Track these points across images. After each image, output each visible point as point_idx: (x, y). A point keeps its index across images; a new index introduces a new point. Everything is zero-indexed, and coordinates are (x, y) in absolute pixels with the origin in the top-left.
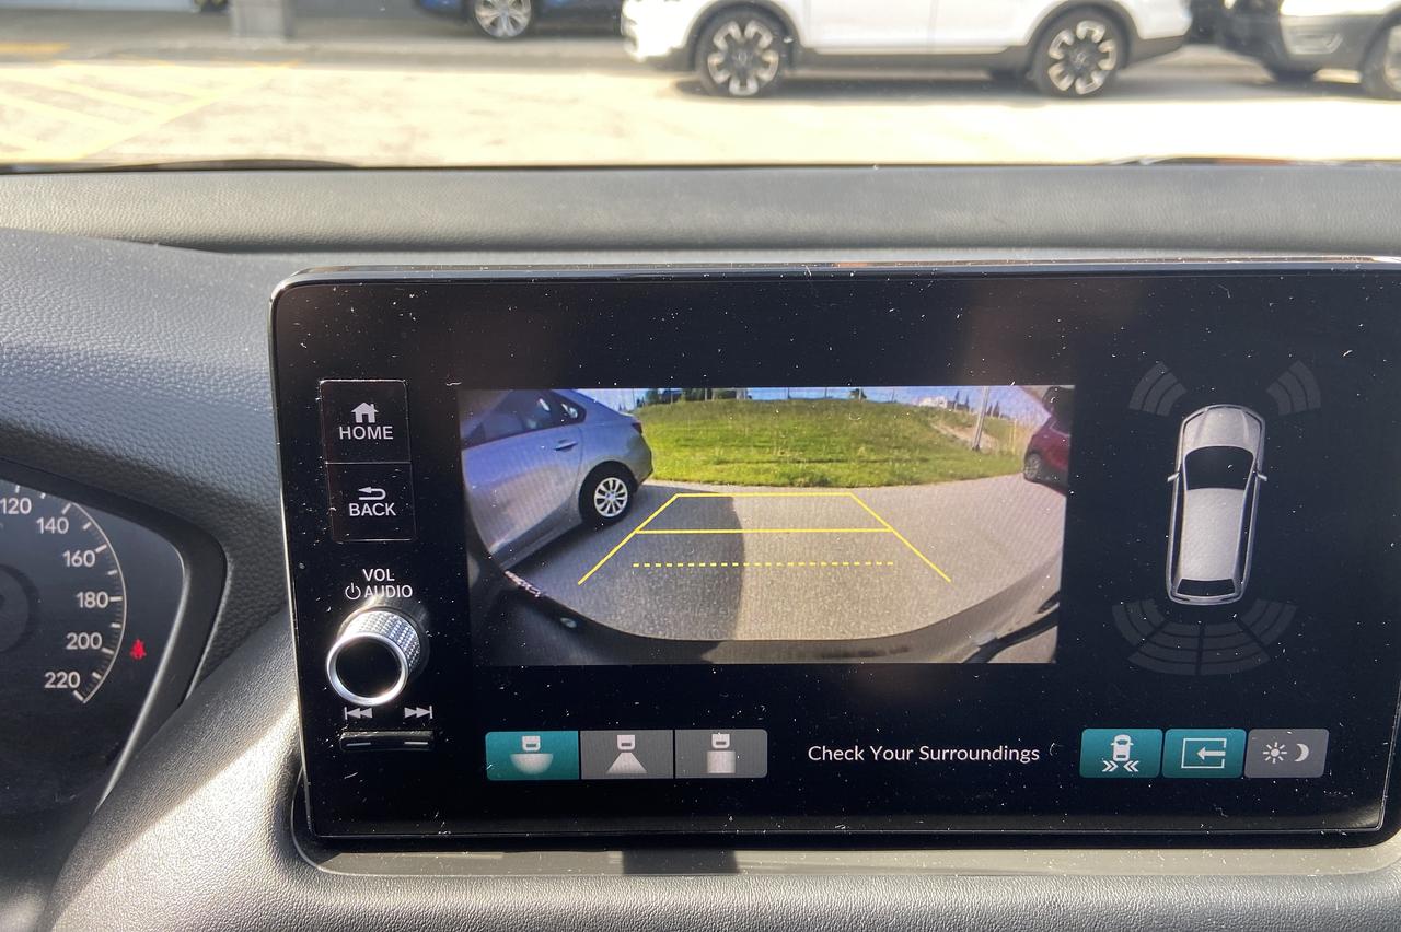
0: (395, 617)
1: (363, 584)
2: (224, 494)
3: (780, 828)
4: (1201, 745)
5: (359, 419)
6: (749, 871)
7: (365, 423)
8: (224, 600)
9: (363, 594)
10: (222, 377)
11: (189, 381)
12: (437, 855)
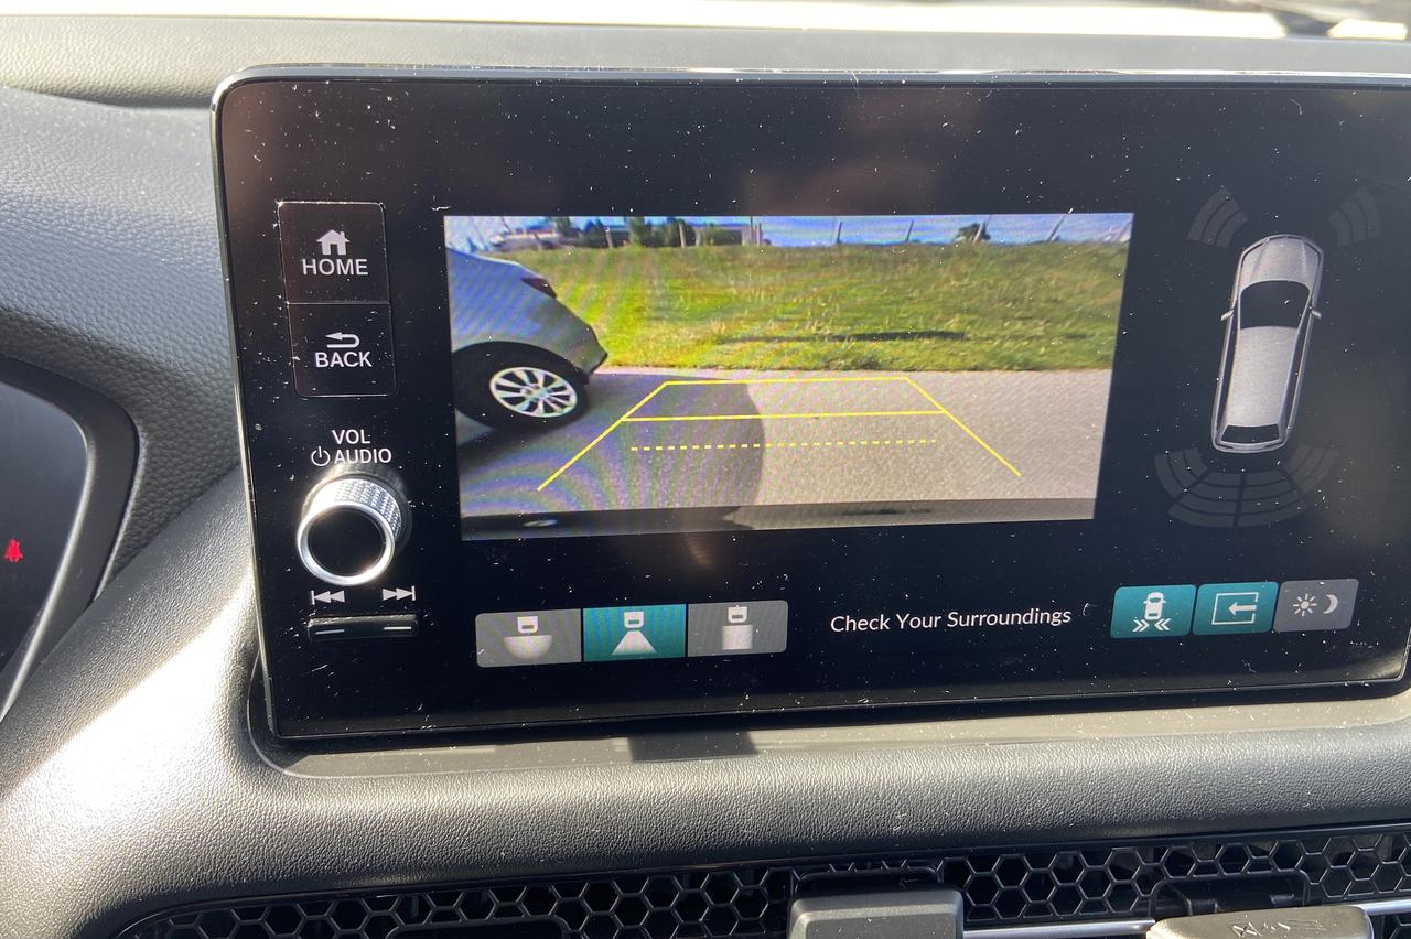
0: (373, 485)
1: (332, 447)
2: (135, 356)
3: (798, 704)
4: (1231, 601)
5: (326, 251)
6: (770, 751)
7: (334, 255)
8: (138, 482)
9: (333, 459)
10: (119, 221)
11: (83, 223)
12: (420, 752)
